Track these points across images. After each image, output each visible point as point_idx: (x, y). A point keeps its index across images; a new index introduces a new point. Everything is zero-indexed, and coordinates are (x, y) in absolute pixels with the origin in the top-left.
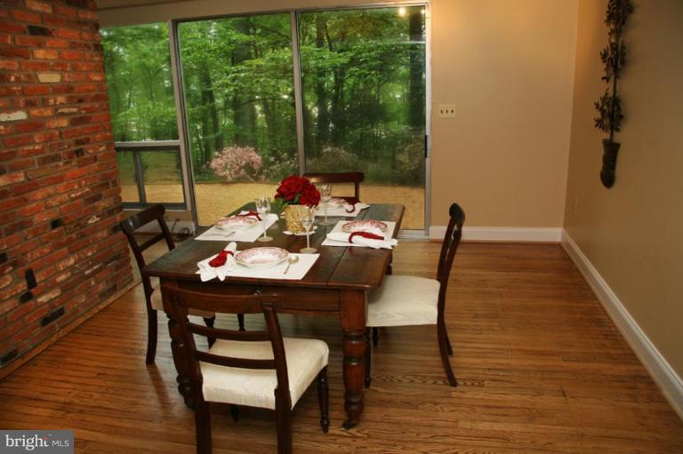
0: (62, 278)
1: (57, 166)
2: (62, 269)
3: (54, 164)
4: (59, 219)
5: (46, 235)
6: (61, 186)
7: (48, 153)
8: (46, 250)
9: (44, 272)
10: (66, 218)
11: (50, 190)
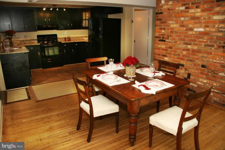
0: (200, 83)
1: (211, 49)
2: (200, 81)
3: (210, 48)
4: (205, 66)
5: (198, 67)
6: (210, 56)
7: (209, 43)
8: (197, 72)
9: (194, 77)
10: (208, 67)
11: (205, 55)
